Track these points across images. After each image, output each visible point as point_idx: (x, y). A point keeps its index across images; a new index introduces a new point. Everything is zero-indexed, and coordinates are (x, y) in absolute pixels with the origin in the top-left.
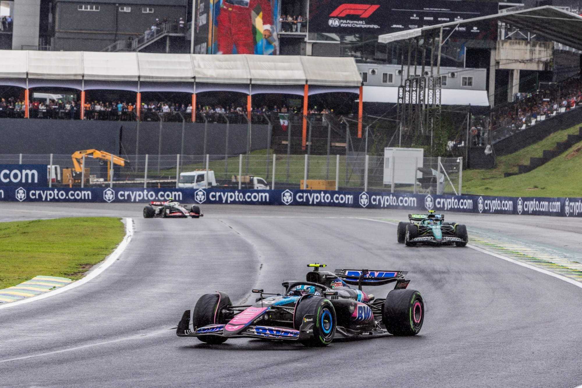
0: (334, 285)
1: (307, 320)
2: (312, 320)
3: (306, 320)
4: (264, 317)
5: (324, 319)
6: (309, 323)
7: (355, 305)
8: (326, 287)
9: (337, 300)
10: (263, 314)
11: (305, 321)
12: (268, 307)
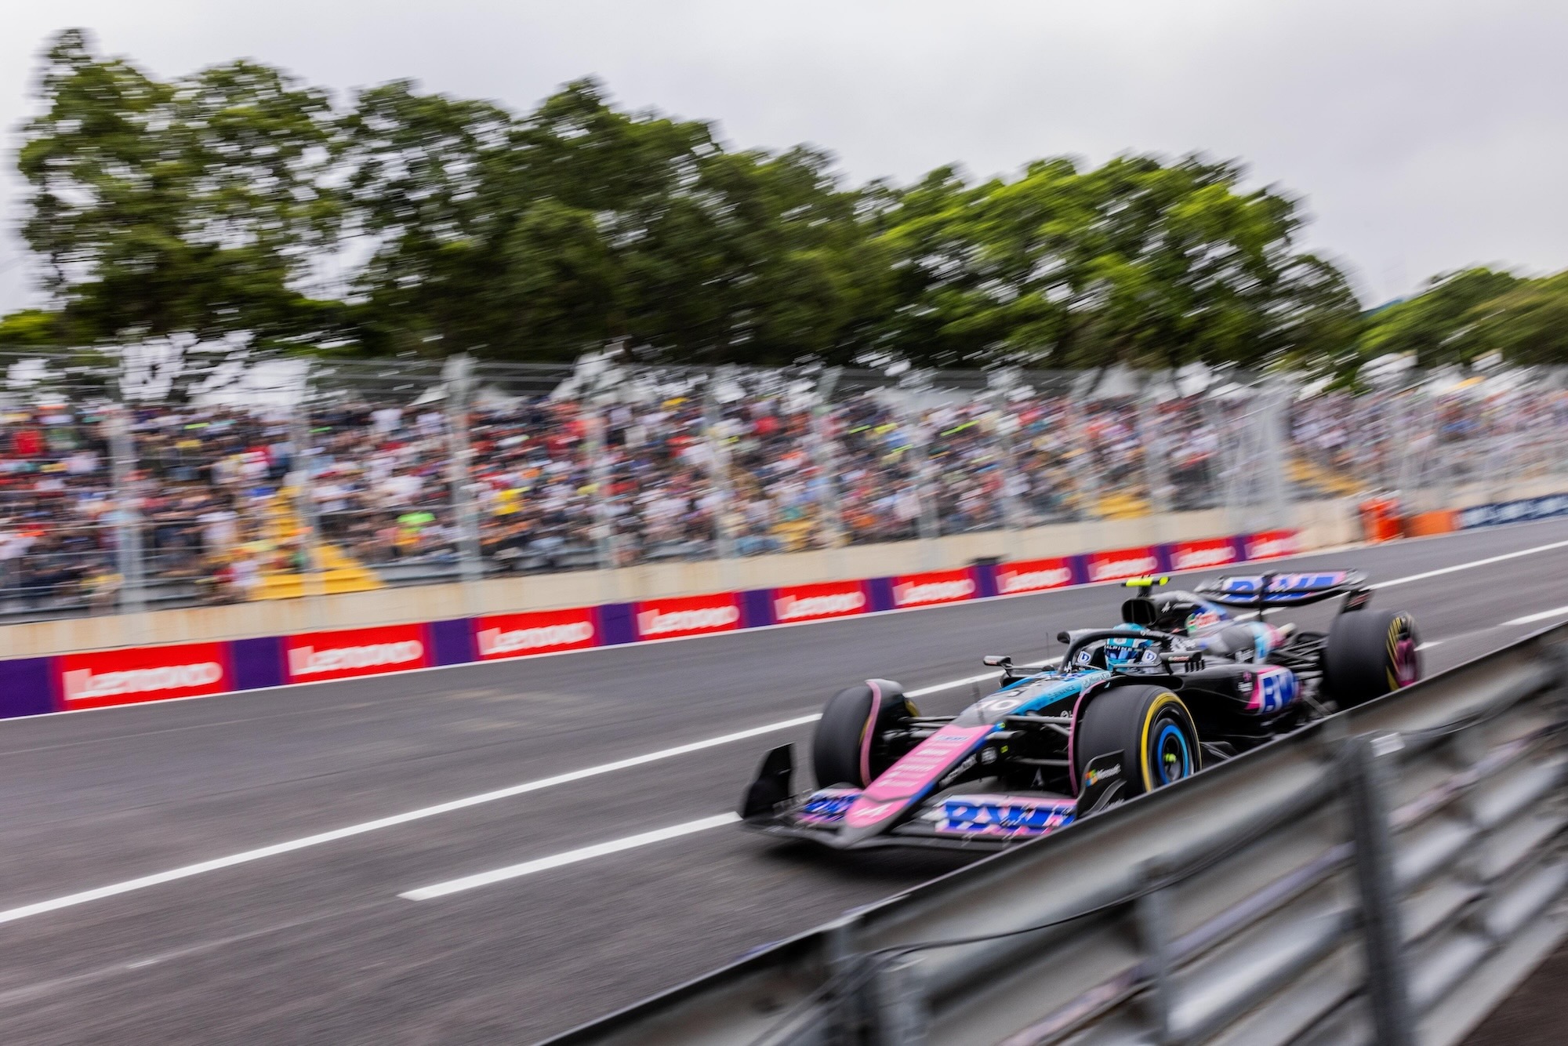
0: (1193, 624)
1: (1101, 775)
2: (1116, 770)
3: (1095, 777)
4: (979, 758)
5: (1165, 752)
6: (1104, 784)
7: (1254, 678)
8: (1169, 636)
9: (1200, 672)
10: (977, 750)
11: (1092, 781)
12: (995, 723)
